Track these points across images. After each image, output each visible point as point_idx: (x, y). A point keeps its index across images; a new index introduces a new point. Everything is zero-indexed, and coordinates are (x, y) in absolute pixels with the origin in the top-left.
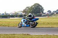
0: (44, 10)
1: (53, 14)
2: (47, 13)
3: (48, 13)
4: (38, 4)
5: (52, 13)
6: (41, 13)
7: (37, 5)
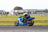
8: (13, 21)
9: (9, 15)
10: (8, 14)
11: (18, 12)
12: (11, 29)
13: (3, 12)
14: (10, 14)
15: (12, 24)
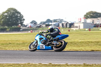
0: (24, 20)
1: (40, 27)
2: (29, 25)
3: (32, 25)
4: (15, 10)
5: (39, 25)
6: (20, 25)
7: (12, 11)
8: (83, 41)
9: (74, 29)
10: (72, 26)
11: (93, 22)
12: (78, 58)
13: (61, 22)
14: (77, 27)
15: (81, 48)
